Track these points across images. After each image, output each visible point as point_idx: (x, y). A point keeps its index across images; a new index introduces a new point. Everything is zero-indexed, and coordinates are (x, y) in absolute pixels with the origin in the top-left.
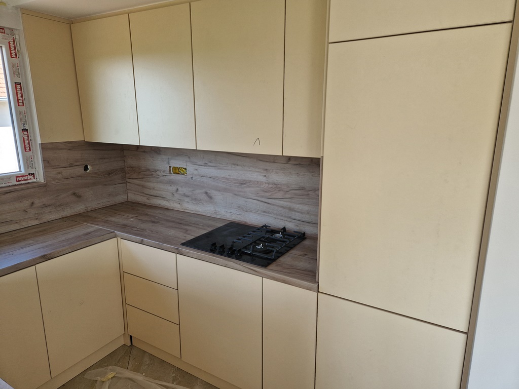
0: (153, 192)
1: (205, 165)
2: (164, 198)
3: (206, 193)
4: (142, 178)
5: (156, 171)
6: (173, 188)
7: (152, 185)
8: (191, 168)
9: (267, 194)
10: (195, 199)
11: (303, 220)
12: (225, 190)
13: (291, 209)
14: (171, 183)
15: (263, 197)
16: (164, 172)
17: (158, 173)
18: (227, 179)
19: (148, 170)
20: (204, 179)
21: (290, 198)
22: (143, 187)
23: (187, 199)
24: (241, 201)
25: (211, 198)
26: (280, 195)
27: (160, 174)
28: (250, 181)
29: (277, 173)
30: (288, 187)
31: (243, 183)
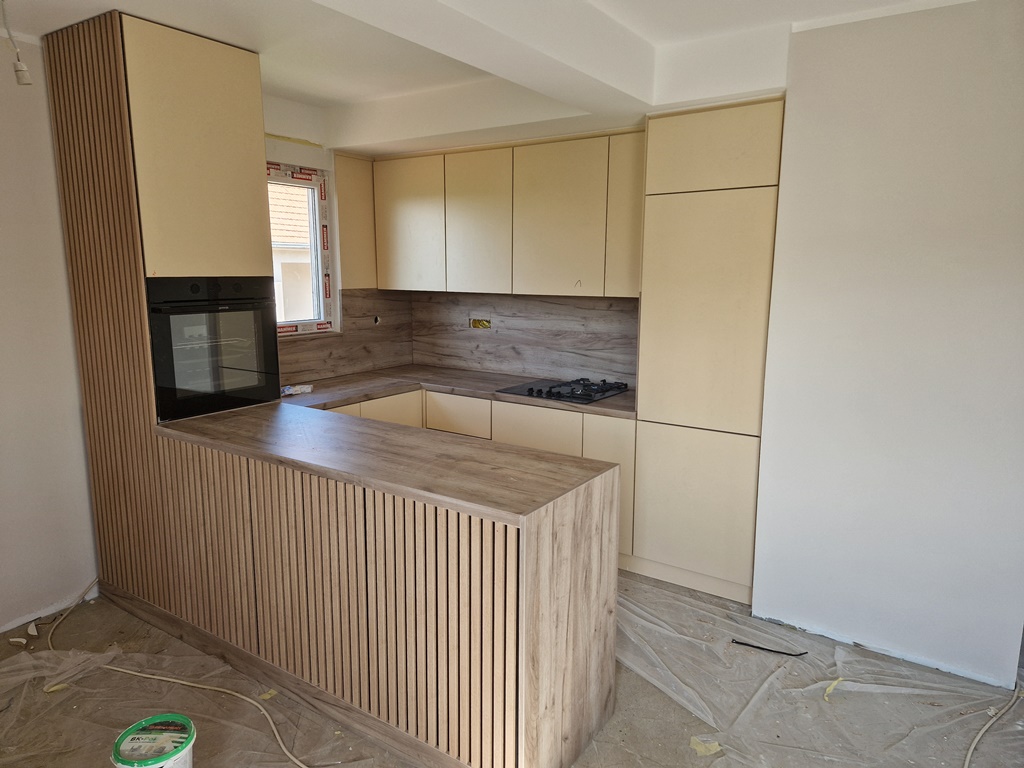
0: (447, 351)
1: (514, 316)
2: (460, 357)
3: (514, 348)
4: (434, 334)
5: (452, 325)
6: (474, 344)
7: (445, 342)
8: (495, 320)
9: (585, 346)
10: (499, 357)
11: (626, 371)
12: (537, 343)
13: (612, 361)
14: (470, 338)
15: (579, 349)
16: (462, 325)
17: (455, 327)
18: (539, 330)
19: (442, 324)
20: (511, 332)
21: (612, 348)
22: (434, 345)
23: (488, 357)
24: (555, 356)
25: (518, 353)
26: (599, 345)
27: (457, 328)
28: (566, 332)
29: (597, 321)
30: (609, 336)
31: (557, 334)
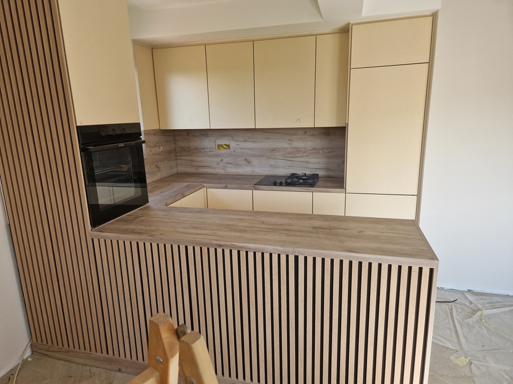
0: (201, 164)
1: (245, 141)
2: (210, 167)
3: (246, 160)
4: (192, 155)
5: (204, 149)
6: (219, 159)
7: (200, 159)
8: (233, 144)
9: (291, 155)
10: (237, 165)
11: (316, 167)
12: (260, 156)
13: (307, 162)
14: (217, 156)
15: (288, 157)
16: (211, 148)
17: (206, 150)
18: (261, 148)
19: (197, 149)
20: (244, 151)
21: (307, 156)
22: (192, 161)
23: (229, 166)
24: (272, 162)
25: (249, 162)
26: (300, 154)
28: (279, 148)
29: (298, 141)
30: (305, 149)
31: (273, 150)
